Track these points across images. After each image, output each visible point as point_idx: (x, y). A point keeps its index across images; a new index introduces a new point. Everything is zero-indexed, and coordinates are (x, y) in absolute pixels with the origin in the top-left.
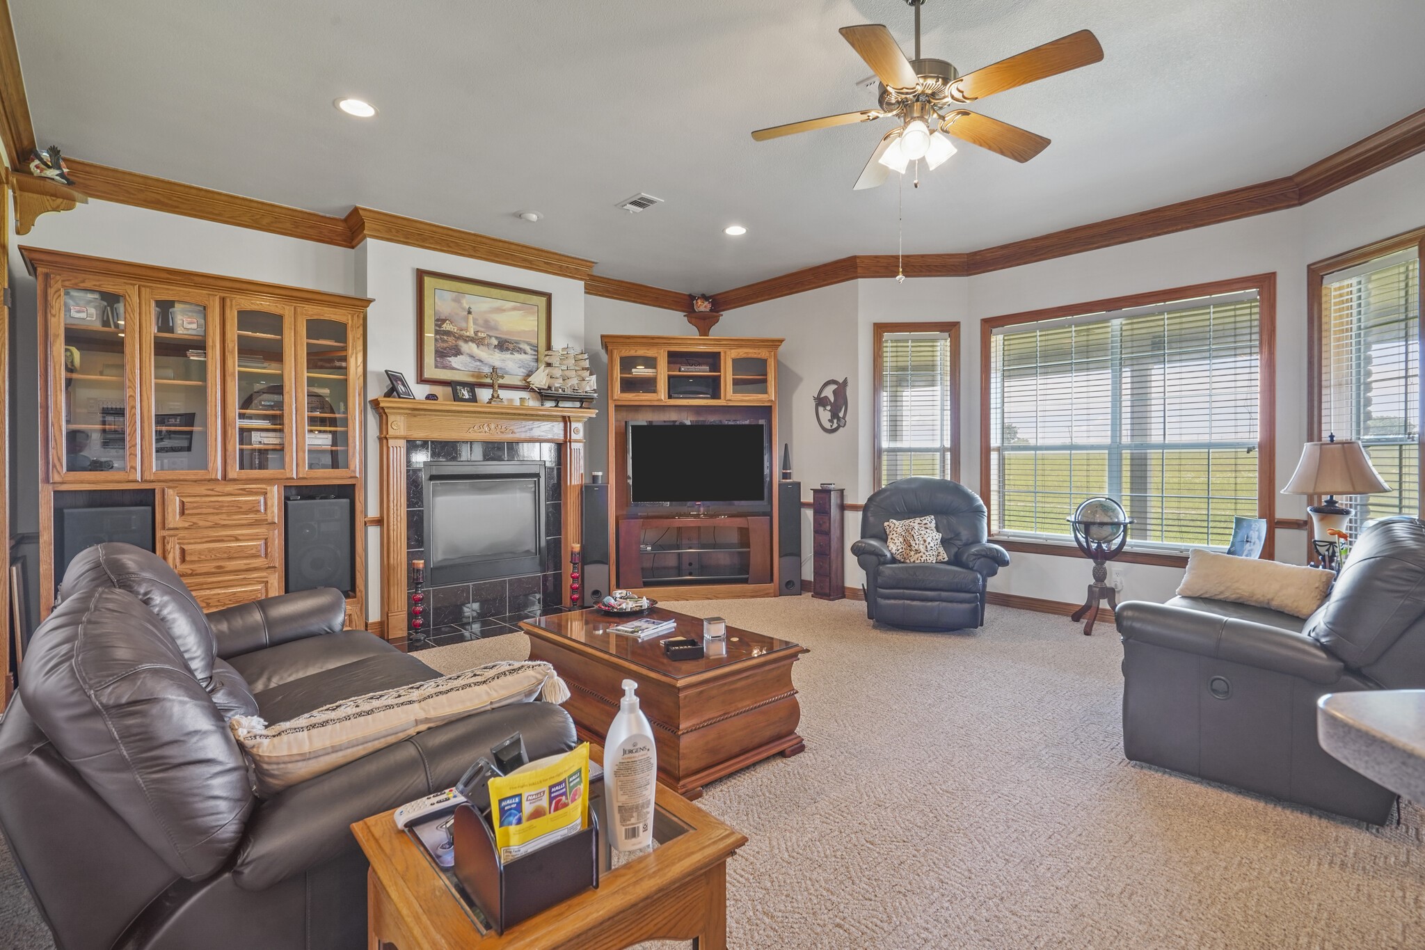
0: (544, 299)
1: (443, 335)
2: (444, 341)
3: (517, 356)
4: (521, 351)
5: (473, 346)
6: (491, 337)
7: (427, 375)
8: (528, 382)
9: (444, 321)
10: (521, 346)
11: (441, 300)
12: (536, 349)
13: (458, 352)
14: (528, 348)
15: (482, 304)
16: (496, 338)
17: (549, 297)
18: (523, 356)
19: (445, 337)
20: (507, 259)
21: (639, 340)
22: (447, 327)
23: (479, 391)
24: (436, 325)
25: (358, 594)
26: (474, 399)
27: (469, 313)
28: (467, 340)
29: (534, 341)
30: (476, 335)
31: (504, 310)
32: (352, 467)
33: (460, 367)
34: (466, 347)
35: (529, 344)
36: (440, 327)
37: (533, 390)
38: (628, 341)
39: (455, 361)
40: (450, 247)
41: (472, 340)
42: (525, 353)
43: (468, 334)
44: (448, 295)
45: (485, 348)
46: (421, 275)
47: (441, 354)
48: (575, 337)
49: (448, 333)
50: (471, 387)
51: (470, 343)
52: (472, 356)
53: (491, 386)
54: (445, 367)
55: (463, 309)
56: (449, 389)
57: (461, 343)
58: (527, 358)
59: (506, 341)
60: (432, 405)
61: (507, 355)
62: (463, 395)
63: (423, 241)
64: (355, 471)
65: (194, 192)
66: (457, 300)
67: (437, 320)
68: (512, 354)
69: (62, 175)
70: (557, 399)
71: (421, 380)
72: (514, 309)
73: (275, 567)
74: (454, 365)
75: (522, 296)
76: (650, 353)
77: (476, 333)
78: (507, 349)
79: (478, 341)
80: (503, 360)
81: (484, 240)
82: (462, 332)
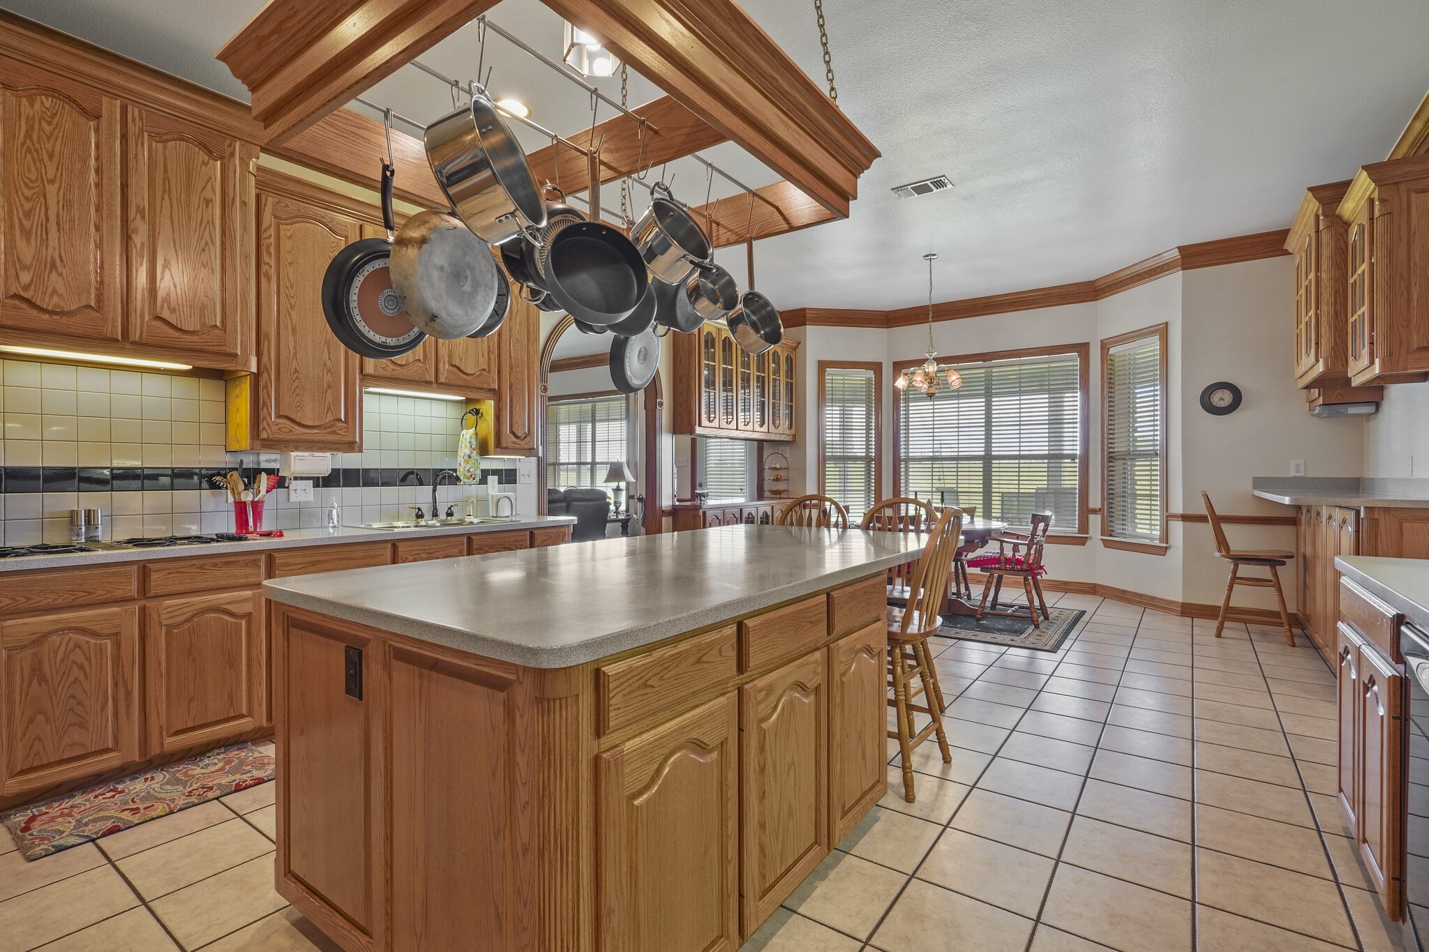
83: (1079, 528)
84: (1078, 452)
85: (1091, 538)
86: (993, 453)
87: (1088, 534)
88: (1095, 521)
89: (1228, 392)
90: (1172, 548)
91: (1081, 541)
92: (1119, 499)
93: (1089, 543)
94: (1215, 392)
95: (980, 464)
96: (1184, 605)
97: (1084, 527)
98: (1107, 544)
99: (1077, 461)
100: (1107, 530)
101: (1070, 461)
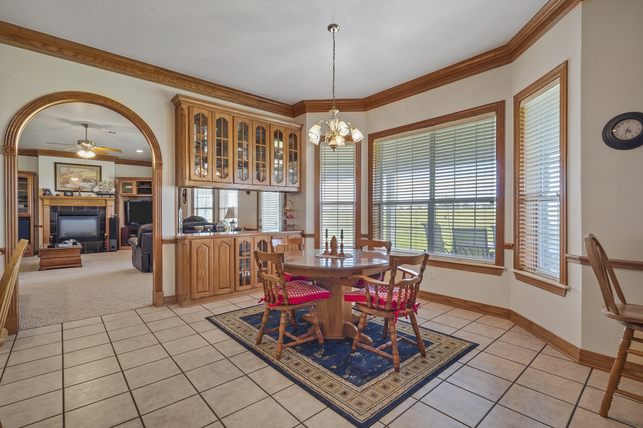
0: (99, 168)
2: (63, 180)
3: (89, 183)
4: (90, 182)
7: (58, 189)
9: (64, 175)
10: (90, 180)
11: (64, 170)
12: (96, 181)
13: (68, 183)
14: (93, 181)
15: (76, 170)
16: (81, 179)
17: (100, 167)
18: (92, 183)
21: (127, 178)
23: (74, 193)
25: (31, 243)
26: (72, 195)
27: (72, 172)
29: (96, 179)
31: (84, 171)
32: (29, 212)
33: (69, 187)
35: (93, 180)
36: (62, 176)
37: (94, 192)
38: (123, 179)
39: (67, 185)
44: (65, 168)
46: (56, 164)
47: (62, 183)
48: (111, 178)
49: (65, 178)
50: (72, 192)
52: (73, 184)
53: (78, 191)
54: (64, 187)
55: (70, 172)
56: (63, 193)
57: (70, 180)
58: (93, 184)
59: (86, 179)
60: (58, 197)
63: (56, 155)
64: (30, 213)
66: (68, 170)
70: (102, 195)
71: (56, 190)
72: (88, 171)
74: (67, 186)
75: (91, 167)
76: (130, 182)
78: (86, 182)
80: (85, 185)
83: (496, 260)
84: (495, 196)
85: (506, 270)
86: (436, 198)
87: (503, 265)
88: (509, 254)
89: (636, 122)
90: (572, 290)
91: (498, 272)
92: (530, 237)
93: (504, 273)
94: (619, 124)
95: (425, 206)
96: (583, 353)
97: (500, 260)
98: (519, 277)
99: (495, 203)
100: (517, 265)
101: (489, 203)
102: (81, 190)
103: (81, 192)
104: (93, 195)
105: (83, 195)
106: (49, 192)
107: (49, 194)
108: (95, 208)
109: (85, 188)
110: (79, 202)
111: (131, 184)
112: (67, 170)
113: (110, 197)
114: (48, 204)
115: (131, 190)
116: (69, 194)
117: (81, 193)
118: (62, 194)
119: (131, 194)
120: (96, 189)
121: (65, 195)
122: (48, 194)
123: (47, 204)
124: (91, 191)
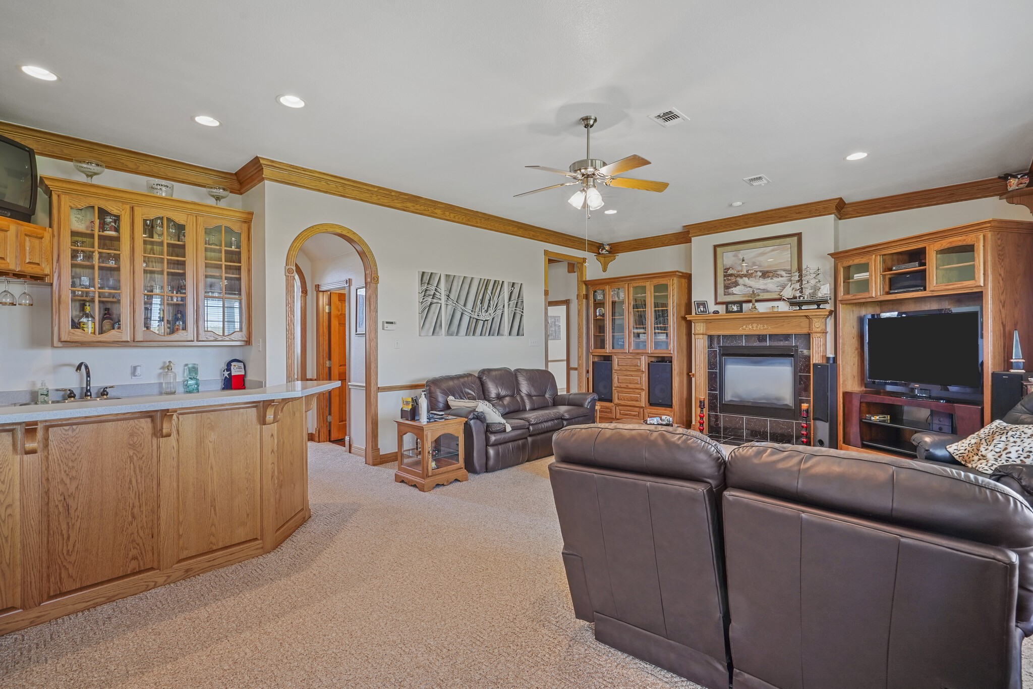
1: (728, 277)
2: (728, 280)
3: (775, 279)
4: (778, 276)
5: (746, 279)
6: (757, 271)
7: (719, 300)
8: (781, 295)
9: (729, 269)
10: (778, 273)
11: (728, 258)
12: (790, 272)
13: (736, 284)
14: (783, 273)
15: (750, 254)
16: (761, 271)
17: (799, 236)
18: (781, 279)
19: (730, 278)
20: (768, 221)
21: (855, 252)
22: (730, 272)
23: (744, 305)
24: (724, 272)
26: (741, 311)
27: (743, 260)
28: (741, 276)
29: (788, 268)
30: (748, 272)
31: (766, 253)
32: (670, 349)
33: (739, 292)
34: (740, 281)
35: (784, 270)
36: (726, 272)
37: (783, 300)
38: (847, 254)
39: (735, 290)
40: (732, 227)
41: (745, 276)
42: (782, 277)
43: (743, 273)
44: (730, 254)
45: (753, 279)
46: (716, 248)
47: (727, 287)
49: (731, 275)
50: (740, 303)
51: (744, 278)
52: (745, 285)
53: (750, 301)
54: (729, 294)
55: (740, 259)
56: (725, 307)
57: (738, 279)
58: (783, 280)
59: (767, 272)
60: (717, 316)
61: (769, 280)
62: (733, 309)
63: (717, 230)
64: (670, 351)
65: (643, 240)
66: (736, 256)
67: (725, 269)
68: (771, 279)
69: (607, 251)
70: (800, 304)
71: (715, 303)
72: (773, 251)
73: (643, 389)
74: (735, 292)
75: (778, 241)
76: (863, 260)
77: (747, 271)
78: (768, 277)
79: (748, 275)
80: (766, 284)
81: (749, 216)
82: (739, 273)
102: (758, 298)
103: (757, 301)
104: (783, 307)
105: (762, 307)
106: (704, 307)
107: (703, 312)
108: (787, 337)
109: (768, 291)
110: (755, 325)
111: (864, 268)
112: (734, 256)
113: (819, 308)
114: (702, 332)
115: (864, 285)
116: (735, 308)
117: (757, 304)
118: (721, 309)
119: (866, 295)
120: (788, 293)
121: (728, 311)
122: (701, 312)
123: (699, 332)
124: (779, 297)
